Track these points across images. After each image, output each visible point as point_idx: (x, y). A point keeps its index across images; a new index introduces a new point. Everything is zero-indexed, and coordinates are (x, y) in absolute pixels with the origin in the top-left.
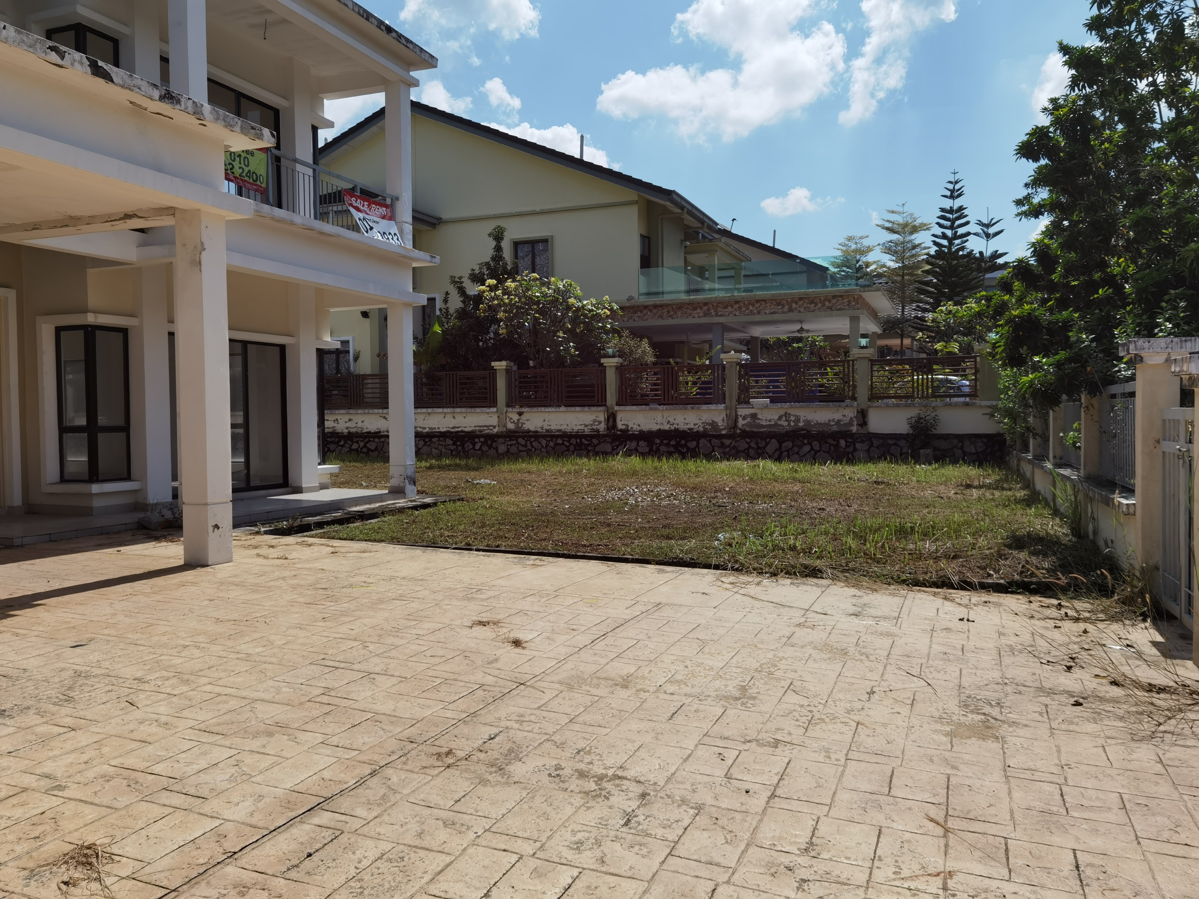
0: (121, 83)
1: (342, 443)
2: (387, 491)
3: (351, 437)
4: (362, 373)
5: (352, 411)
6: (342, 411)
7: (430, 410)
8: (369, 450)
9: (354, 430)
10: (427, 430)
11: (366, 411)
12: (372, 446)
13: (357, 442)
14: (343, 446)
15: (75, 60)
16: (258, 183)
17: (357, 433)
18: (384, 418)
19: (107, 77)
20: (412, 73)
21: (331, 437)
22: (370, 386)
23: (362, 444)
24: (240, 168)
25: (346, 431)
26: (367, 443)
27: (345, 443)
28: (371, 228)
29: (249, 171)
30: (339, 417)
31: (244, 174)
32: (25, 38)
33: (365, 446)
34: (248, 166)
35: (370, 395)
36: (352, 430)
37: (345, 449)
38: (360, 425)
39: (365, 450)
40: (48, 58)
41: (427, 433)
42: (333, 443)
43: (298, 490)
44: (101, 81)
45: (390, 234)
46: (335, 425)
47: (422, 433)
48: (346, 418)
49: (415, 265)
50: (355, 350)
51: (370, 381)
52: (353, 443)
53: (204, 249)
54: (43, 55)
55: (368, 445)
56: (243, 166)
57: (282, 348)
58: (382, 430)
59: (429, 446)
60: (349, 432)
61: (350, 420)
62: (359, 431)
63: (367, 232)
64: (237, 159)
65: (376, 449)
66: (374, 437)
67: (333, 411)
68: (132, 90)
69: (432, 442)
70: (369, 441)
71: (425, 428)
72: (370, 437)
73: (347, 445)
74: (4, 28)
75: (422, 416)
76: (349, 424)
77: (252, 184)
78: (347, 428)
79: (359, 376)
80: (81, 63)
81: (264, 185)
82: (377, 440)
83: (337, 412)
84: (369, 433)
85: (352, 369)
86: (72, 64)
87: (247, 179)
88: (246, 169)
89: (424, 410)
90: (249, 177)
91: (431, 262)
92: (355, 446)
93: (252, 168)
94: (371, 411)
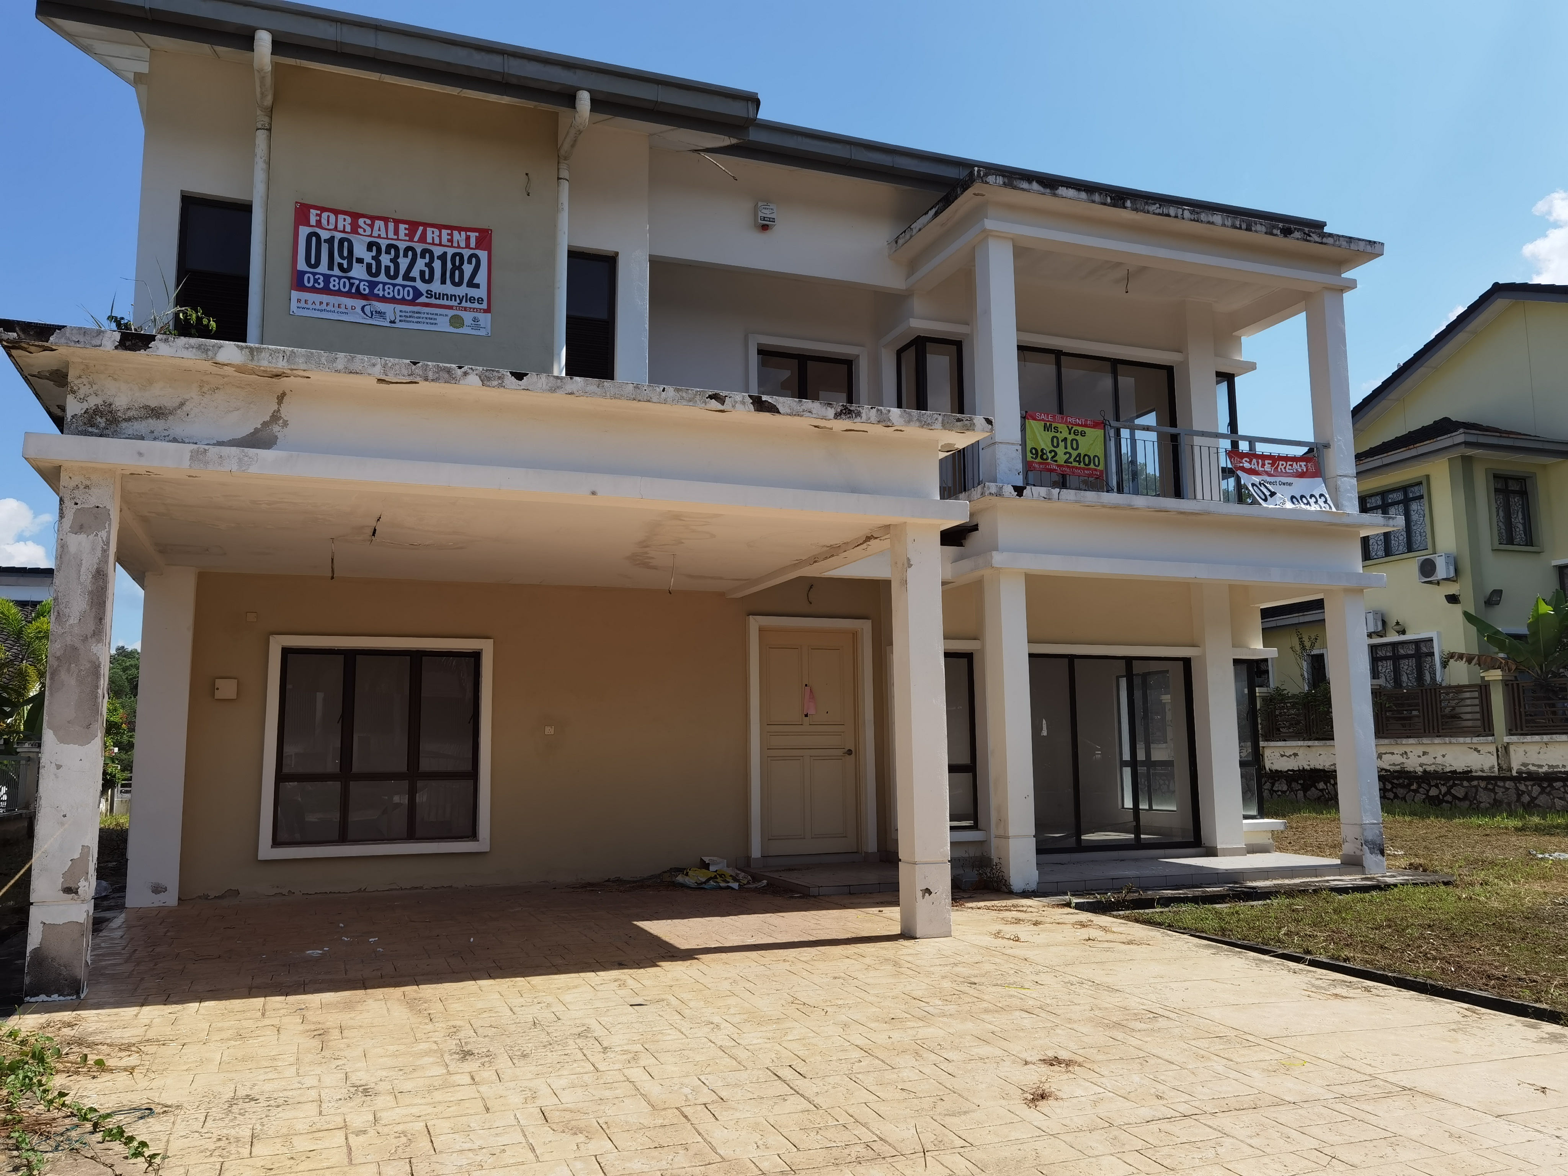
0: (789, 411)
1: (1414, 787)
2: (1338, 862)
3: (1428, 777)
4: (1454, 683)
5: (1425, 740)
6: (1411, 741)
7: (1546, 738)
8: (1455, 797)
9: (1431, 769)
10: (1545, 769)
11: (1447, 740)
12: (1459, 792)
13: (1436, 786)
14: (1416, 791)
15: (736, 402)
16: (1092, 466)
17: (1436, 772)
18: (1476, 749)
19: (773, 409)
20: (1343, 275)
21: (1398, 778)
22: (1468, 702)
23: (1444, 789)
24: (1065, 454)
25: (1420, 770)
26: (1451, 787)
27: (1420, 786)
28: (1273, 494)
29: (1079, 455)
30: (1408, 750)
31: (1072, 460)
32: (684, 395)
33: (1448, 792)
34: (1077, 449)
35: (1469, 716)
36: (1428, 769)
37: (1420, 797)
38: (1440, 760)
39: (1449, 798)
40: (709, 406)
41: (1546, 773)
42: (1401, 786)
43: (1212, 852)
44: (767, 415)
45: (1312, 496)
46: (1404, 760)
47: (1537, 773)
48: (1419, 750)
49: (1364, 533)
50: (1442, 652)
51: (1467, 695)
52: (1430, 786)
53: (910, 566)
54: (703, 405)
55: (1453, 791)
56: (1069, 450)
57: (1187, 662)
58: (1474, 768)
59: (1549, 794)
60: (1425, 771)
61: (1425, 753)
62: (1439, 769)
63: (1265, 500)
64: (1062, 444)
65: (1465, 798)
66: (1462, 779)
67: (1399, 741)
68: (802, 416)
69: (1553, 788)
70: (1454, 785)
71: (1541, 766)
72: (1454, 779)
73: (1421, 790)
74: (664, 390)
75: (1536, 748)
76: (1424, 760)
77: (1084, 469)
78: (1421, 765)
79: (1450, 687)
80: (743, 403)
81: (1101, 467)
82: (1465, 783)
83: (1404, 741)
84: (1454, 772)
85: (1439, 678)
86: (733, 406)
87: (1075, 464)
88: (1074, 454)
89: (1537, 738)
90: (1079, 462)
91: (1388, 526)
92: (1433, 792)
93: (1082, 450)
94: (1453, 740)
